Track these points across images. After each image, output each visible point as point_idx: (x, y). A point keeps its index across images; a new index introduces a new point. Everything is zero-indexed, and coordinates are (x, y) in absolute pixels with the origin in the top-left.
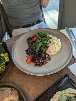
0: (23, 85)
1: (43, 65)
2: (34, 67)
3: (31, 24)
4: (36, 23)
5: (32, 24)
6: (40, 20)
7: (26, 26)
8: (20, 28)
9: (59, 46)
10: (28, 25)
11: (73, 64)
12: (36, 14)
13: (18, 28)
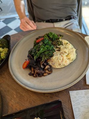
0: (8, 91)
1: (39, 77)
2: (27, 76)
3: (57, 20)
4: (64, 20)
5: (59, 19)
6: (72, 17)
7: (50, 21)
8: (43, 22)
9: (69, 59)
10: (53, 20)
11: (80, 90)
12: (68, 6)
13: (41, 22)
